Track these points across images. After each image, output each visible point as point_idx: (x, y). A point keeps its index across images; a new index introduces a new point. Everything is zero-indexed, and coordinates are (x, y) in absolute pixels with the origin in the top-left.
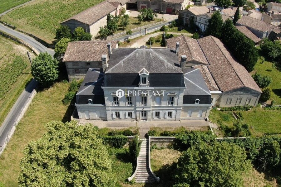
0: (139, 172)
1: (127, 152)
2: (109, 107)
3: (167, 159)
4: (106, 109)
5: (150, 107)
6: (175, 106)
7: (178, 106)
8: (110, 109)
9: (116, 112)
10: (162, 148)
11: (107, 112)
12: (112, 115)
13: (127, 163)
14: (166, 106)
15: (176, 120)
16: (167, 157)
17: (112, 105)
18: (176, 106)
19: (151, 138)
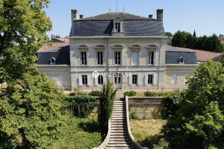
0: (112, 142)
1: (94, 122)
2: (74, 67)
3: (154, 129)
4: (71, 71)
5: (125, 67)
6: (156, 65)
7: (160, 65)
8: (76, 70)
9: (83, 76)
10: (144, 118)
11: (72, 75)
12: (78, 80)
13: (92, 133)
14: (145, 65)
15: (159, 88)
16: (153, 127)
17: (79, 65)
18: (158, 65)
19: (129, 99)
